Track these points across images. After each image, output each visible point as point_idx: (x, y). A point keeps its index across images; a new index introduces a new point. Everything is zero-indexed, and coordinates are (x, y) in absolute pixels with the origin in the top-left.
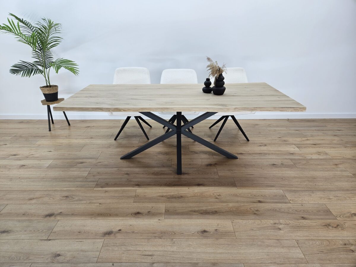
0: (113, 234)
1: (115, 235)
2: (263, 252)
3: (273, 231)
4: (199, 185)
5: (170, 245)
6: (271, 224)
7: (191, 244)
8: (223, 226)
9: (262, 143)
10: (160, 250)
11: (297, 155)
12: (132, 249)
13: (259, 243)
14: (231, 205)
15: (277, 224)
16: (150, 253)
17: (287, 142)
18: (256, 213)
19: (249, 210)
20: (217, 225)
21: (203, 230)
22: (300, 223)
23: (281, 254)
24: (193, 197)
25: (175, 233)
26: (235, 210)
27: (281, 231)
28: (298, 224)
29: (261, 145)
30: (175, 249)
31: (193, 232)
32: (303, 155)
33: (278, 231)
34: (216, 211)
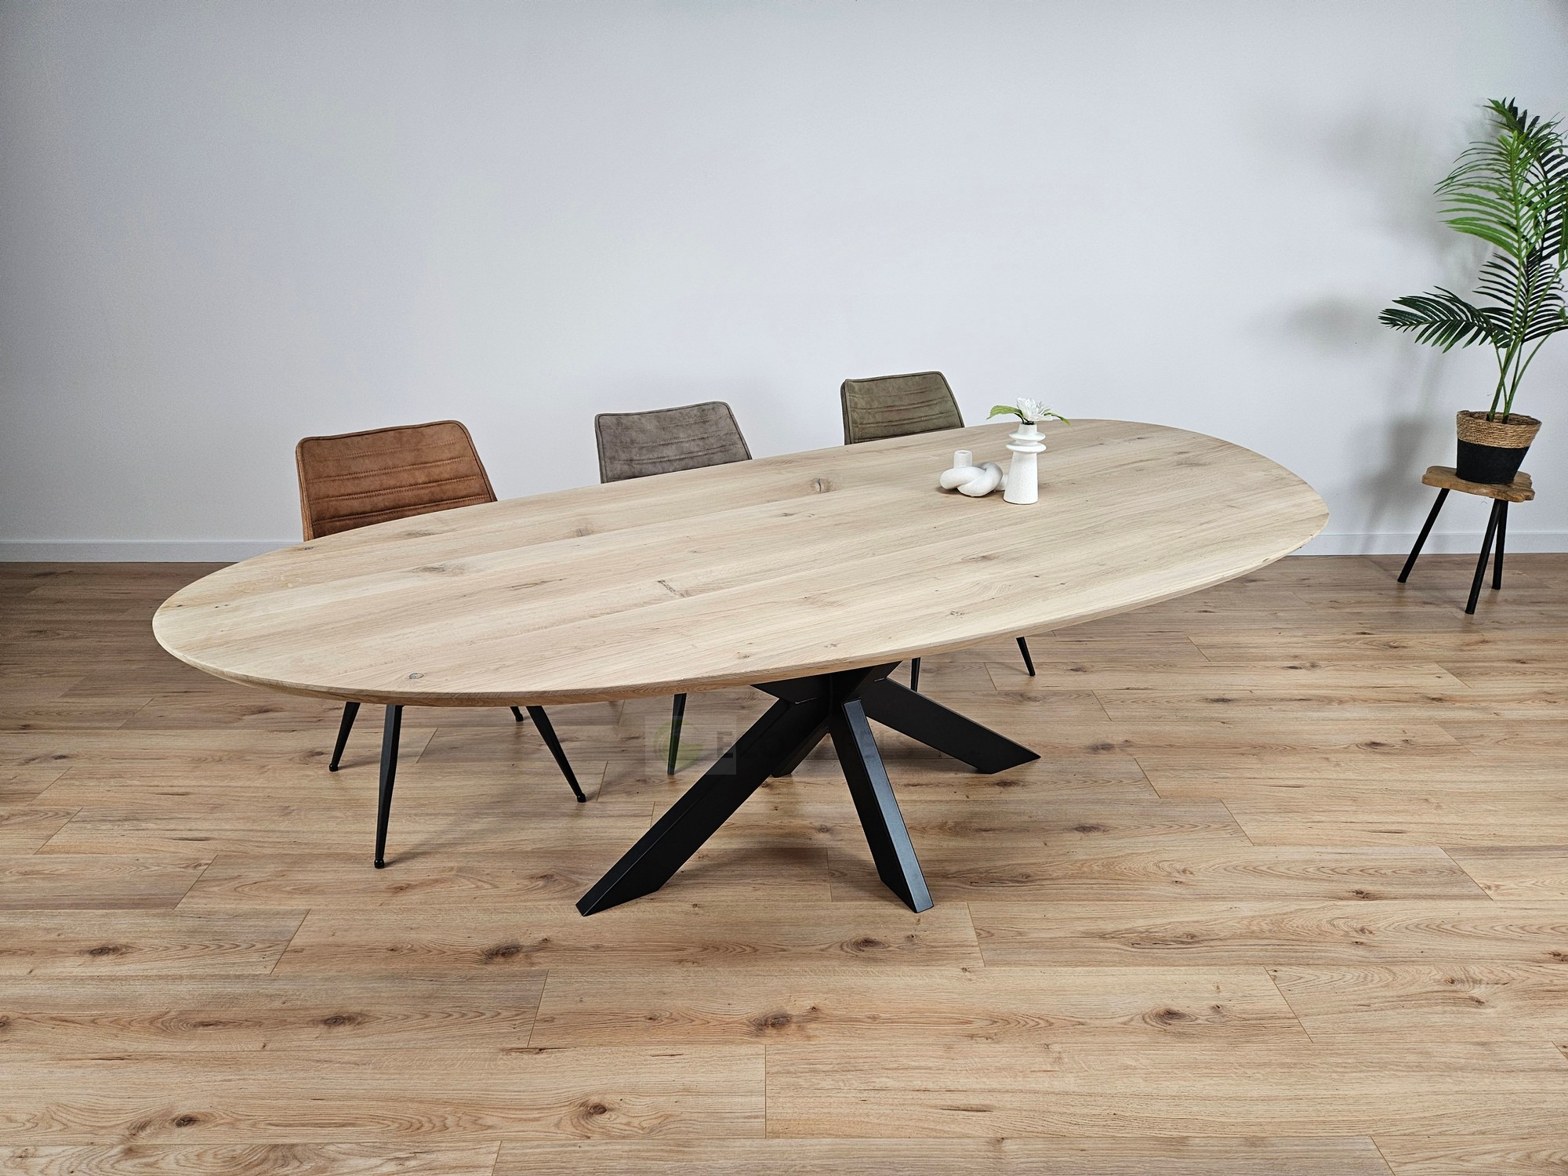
0: (793, 1026)
1: (800, 1028)
2: (1435, 1093)
3: (1454, 1009)
4: (1084, 829)
5: (1044, 1068)
6: (1438, 982)
7: (1134, 1063)
8: (1240, 994)
9: (1296, 657)
10: (1008, 1087)
11: (1457, 705)
12: (890, 1083)
13: (1411, 1058)
14: (1247, 909)
15: (1462, 982)
16: (975, 1101)
17: (1401, 652)
18: (1362, 939)
19: (1327, 927)
20: (1214, 989)
21: (1162, 1009)
22: (1551, 978)
23: (1513, 1097)
24: (1072, 877)
25: (1051, 1024)
26: (1270, 931)
27: (1489, 1011)
28: (1547, 981)
29: (1295, 663)
30: (1070, 1083)
31: (1126, 1019)
32: (1483, 704)
33: (1475, 1010)
34: (1193, 937)
